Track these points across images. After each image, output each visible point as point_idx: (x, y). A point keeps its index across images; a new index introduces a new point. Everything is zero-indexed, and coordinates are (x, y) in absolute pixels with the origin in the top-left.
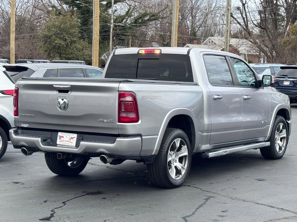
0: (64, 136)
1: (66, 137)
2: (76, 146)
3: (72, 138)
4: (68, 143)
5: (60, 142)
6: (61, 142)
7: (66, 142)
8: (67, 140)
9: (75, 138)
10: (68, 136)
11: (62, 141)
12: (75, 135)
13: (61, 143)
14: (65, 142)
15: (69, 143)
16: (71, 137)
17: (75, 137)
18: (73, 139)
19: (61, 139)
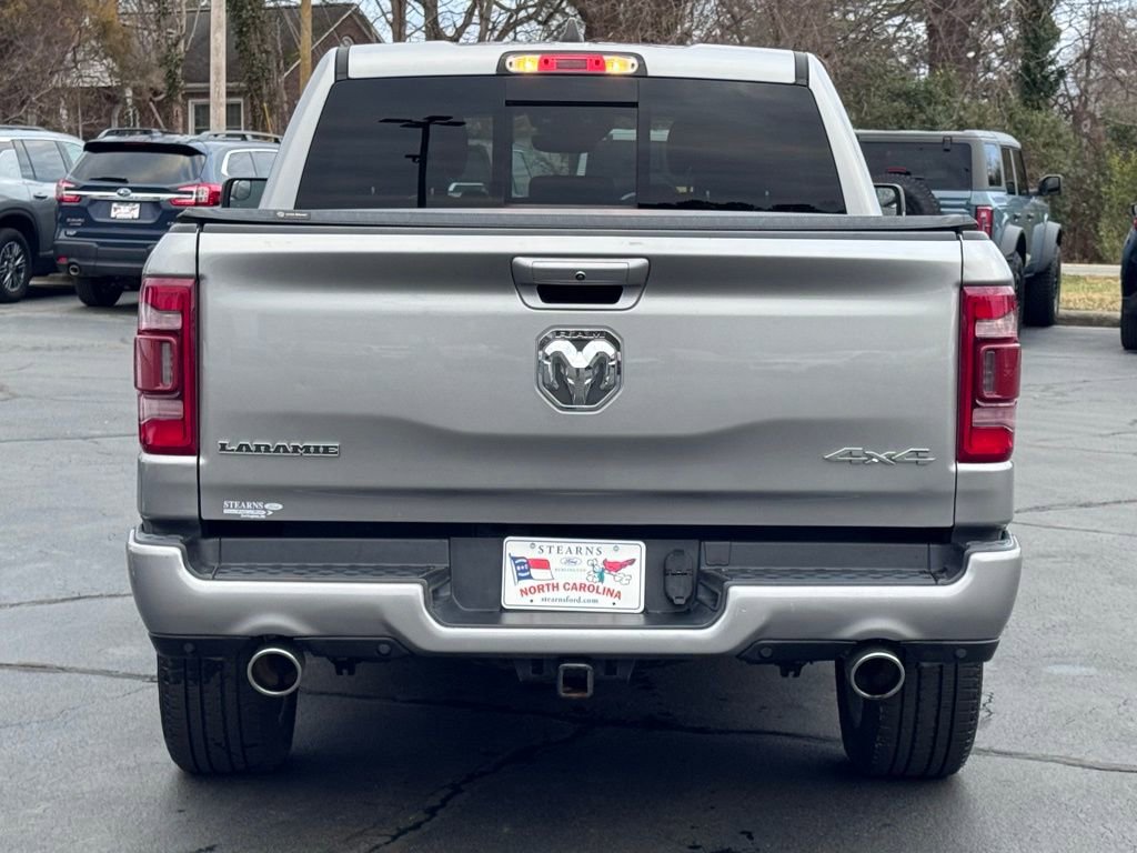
0: (555, 560)
1: (569, 561)
2: (645, 611)
3: (613, 567)
4: (586, 595)
5: (524, 592)
6: (530, 596)
7: (574, 594)
8: (580, 578)
9: (637, 563)
10: (584, 557)
11: (540, 589)
12: (635, 550)
13: (538, 601)
14: (562, 594)
15: (594, 596)
16: (601, 559)
17: (632, 562)
18: (623, 571)
19: (530, 577)
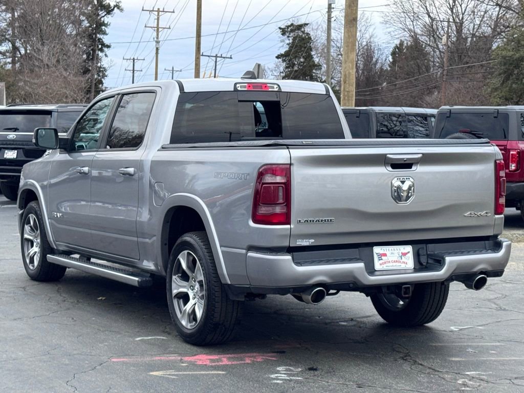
0: (388, 253)
1: (392, 253)
2: (414, 268)
3: (404, 254)
4: (398, 264)
5: (381, 264)
6: (383, 266)
7: (394, 264)
8: (395, 259)
9: (410, 253)
10: (396, 252)
11: (385, 263)
12: (409, 249)
13: (385, 267)
14: (391, 264)
15: (400, 264)
16: (401, 252)
17: (409, 252)
18: (407, 255)
19: (382, 259)
